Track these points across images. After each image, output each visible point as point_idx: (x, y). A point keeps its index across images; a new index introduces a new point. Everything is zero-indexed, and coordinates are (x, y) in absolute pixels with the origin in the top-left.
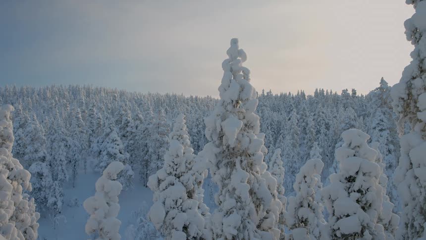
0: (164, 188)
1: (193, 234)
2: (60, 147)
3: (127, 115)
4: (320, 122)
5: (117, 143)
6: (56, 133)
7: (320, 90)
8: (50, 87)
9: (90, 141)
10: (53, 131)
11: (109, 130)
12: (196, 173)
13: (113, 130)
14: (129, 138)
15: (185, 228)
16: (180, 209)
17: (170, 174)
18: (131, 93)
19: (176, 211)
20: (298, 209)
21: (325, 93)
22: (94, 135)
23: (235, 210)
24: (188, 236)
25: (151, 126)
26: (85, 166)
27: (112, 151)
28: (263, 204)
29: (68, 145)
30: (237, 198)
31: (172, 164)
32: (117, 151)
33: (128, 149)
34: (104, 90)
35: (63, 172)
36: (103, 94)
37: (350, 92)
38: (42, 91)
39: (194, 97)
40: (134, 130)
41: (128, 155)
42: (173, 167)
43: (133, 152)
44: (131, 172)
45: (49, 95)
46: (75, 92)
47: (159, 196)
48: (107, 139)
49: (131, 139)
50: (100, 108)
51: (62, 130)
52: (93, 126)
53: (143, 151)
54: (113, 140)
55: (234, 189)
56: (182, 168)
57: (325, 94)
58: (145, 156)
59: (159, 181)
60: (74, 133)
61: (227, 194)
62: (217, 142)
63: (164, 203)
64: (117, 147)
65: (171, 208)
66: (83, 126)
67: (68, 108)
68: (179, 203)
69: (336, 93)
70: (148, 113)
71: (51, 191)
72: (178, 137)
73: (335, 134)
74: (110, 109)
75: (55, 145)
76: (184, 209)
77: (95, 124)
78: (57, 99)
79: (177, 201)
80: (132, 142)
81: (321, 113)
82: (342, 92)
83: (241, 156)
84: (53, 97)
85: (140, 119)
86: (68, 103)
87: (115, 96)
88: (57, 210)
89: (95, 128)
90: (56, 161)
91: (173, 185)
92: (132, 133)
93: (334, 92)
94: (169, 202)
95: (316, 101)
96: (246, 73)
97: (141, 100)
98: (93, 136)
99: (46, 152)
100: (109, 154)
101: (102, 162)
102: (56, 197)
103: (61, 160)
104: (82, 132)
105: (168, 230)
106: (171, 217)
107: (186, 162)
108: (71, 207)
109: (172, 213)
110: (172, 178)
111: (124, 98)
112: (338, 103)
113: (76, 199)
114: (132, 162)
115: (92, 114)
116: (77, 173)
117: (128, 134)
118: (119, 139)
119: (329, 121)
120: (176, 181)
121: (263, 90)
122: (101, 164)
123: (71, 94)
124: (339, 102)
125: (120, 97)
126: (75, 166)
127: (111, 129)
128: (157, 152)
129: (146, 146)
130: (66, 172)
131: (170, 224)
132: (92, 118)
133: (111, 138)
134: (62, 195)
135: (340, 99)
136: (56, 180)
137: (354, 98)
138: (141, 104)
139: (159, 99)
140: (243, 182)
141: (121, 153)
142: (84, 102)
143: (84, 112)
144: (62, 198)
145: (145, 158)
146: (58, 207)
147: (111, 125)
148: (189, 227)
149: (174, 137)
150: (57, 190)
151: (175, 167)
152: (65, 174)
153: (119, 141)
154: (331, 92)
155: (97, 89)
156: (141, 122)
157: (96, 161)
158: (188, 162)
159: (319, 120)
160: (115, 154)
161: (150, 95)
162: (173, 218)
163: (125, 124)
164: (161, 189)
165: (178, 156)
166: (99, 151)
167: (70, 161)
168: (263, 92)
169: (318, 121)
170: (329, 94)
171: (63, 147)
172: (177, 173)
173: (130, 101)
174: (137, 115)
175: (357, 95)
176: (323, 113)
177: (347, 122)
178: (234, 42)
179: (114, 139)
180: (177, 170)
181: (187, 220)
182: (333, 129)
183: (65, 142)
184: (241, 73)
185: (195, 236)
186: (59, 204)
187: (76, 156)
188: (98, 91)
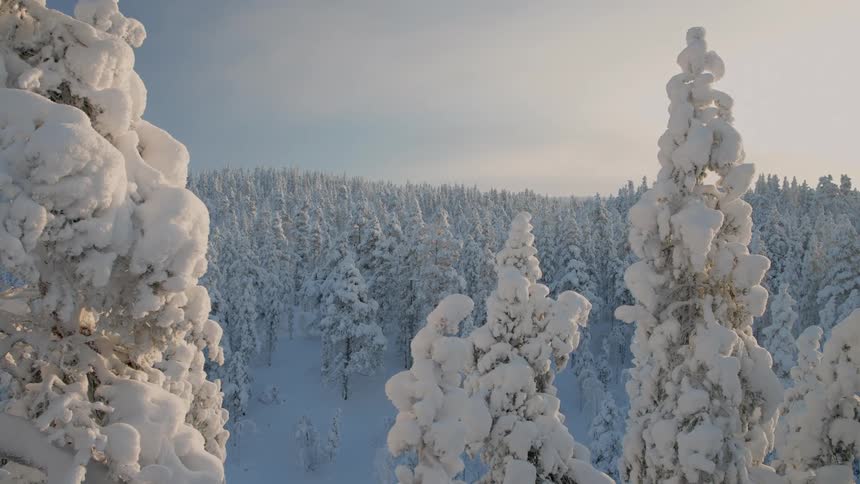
0: (488, 368)
1: (549, 467)
2: (244, 285)
3: (372, 225)
4: (773, 244)
5: (355, 279)
6: (235, 259)
7: (769, 179)
8: (219, 171)
9: (297, 277)
10: (230, 255)
11: (337, 255)
12: (556, 339)
13: (346, 254)
14: (377, 271)
15: (533, 455)
16: (522, 415)
17: (499, 339)
18: (374, 185)
19: (513, 416)
20: (829, 421)
21: (781, 184)
22: (306, 265)
23: (705, 416)
24: (540, 471)
25: (421, 247)
26: (291, 325)
27: (345, 296)
28: (762, 406)
29: (259, 282)
30: (709, 387)
31: (504, 318)
32: (355, 298)
33: (375, 292)
34: (322, 176)
35: (250, 334)
36: (319, 186)
37: (837, 181)
38: (206, 181)
39: (499, 192)
40: (386, 256)
41: (375, 305)
42: (505, 324)
43: (384, 299)
44: (380, 339)
45: (218, 187)
46: (266, 181)
47: (478, 385)
48: (334, 273)
49: (381, 274)
50: (315, 212)
51: (249, 253)
52: (304, 246)
53: (404, 297)
54: (347, 274)
55: (702, 368)
56: (526, 327)
57: (781, 188)
58: (408, 307)
59: (477, 354)
60: (270, 260)
61: (685, 380)
62: (658, 262)
63: (488, 399)
64: (356, 288)
65: (503, 410)
66: (284, 245)
67: (254, 212)
68: (519, 401)
69: (804, 184)
70: (414, 221)
71: (230, 369)
72: (516, 261)
73: (816, 268)
74: (333, 215)
75: (236, 282)
76: (529, 413)
77: (308, 243)
78: (233, 194)
79: (515, 397)
80: (381, 278)
81: (777, 226)
82: (818, 182)
83: (712, 293)
84: (226, 191)
85: (395, 234)
86: (254, 202)
87: (342, 190)
88: (240, 409)
89: (307, 251)
90: (237, 313)
91: (507, 361)
92: (382, 261)
93: (800, 183)
94: (499, 398)
95: (761, 202)
96: (725, 103)
97: (395, 198)
98: (303, 267)
99: (219, 295)
100: (337, 301)
101: (324, 317)
102: (237, 383)
103: (246, 312)
104: (283, 258)
105: (496, 456)
106: (502, 431)
107: (534, 315)
108: (264, 403)
109: (505, 421)
110: (503, 348)
111: (361, 194)
112: (809, 205)
113: (274, 389)
114: (382, 319)
115: (302, 224)
116: (276, 339)
117: (375, 262)
118: (356, 271)
119: (793, 243)
120: (513, 354)
121: (645, 178)
122: (323, 322)
123: (259, 184)
124: (813, 203)
125: (353, 192)
126: (272, 323)
127: (341, 252)
128: (434, 299)
129: (410, 287)
130: (255, 334)
131: (501, 443)
132: (302, 231)
133: (342, 269)
134: (248, 380)
135: (814, 197)
136: (237, 349)
137: (846, 194)
138: (394, 205)
139: (428, 197)
140: (724, 353)
141: (361, 300)
142: (284, 201)
143: (285, 219)
144: (249, 385)
145: (408, 311)
146: (242, 402)
147: (341, 244)
148: (541, 453)
149: (509, 261)
150: (239, 369)
151: (511, 325)
152: (254, 339)
153: (359, 278)
154: (794, 182)
155: (308, 175)
156: (399, 240)
157: (311, 316)
158: (538, 315)
159: (772, 240)
160: (350, 301)
161: (410, 187)
162: (508, 432)
163: (368, 242)
164: (481, 370)
165: (516, 300)
166: (318, 295)
167: (263, 314)
168: (644, 182)
169: (770, 242)
170: (790, 186)
171: (250, 286)
172: (515, 336)
173: (371, 199)
174: (391, 226)
175: (852, 189)
176: (781, 224)
177: (845, 243)
178: (696, 36)
179: (349, 273)
180: (516, 330)
181: (537, 438)
182: (811, 259)
183: (254, 277)
184: (713, 105)
185: (554, 473)
186: (244, 396)
187: (275, 303)
188: (309, 180)
